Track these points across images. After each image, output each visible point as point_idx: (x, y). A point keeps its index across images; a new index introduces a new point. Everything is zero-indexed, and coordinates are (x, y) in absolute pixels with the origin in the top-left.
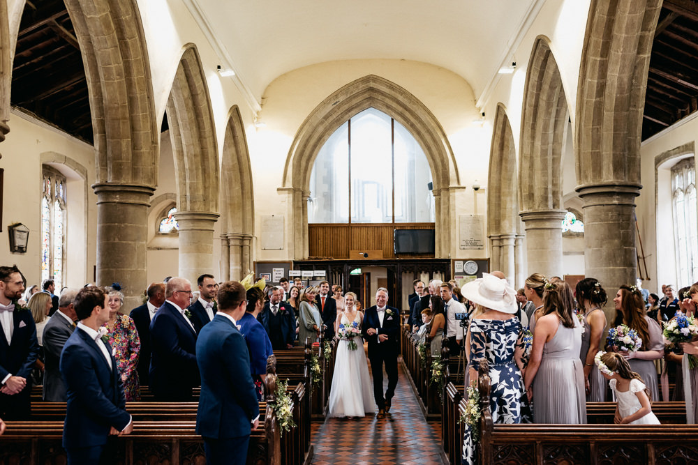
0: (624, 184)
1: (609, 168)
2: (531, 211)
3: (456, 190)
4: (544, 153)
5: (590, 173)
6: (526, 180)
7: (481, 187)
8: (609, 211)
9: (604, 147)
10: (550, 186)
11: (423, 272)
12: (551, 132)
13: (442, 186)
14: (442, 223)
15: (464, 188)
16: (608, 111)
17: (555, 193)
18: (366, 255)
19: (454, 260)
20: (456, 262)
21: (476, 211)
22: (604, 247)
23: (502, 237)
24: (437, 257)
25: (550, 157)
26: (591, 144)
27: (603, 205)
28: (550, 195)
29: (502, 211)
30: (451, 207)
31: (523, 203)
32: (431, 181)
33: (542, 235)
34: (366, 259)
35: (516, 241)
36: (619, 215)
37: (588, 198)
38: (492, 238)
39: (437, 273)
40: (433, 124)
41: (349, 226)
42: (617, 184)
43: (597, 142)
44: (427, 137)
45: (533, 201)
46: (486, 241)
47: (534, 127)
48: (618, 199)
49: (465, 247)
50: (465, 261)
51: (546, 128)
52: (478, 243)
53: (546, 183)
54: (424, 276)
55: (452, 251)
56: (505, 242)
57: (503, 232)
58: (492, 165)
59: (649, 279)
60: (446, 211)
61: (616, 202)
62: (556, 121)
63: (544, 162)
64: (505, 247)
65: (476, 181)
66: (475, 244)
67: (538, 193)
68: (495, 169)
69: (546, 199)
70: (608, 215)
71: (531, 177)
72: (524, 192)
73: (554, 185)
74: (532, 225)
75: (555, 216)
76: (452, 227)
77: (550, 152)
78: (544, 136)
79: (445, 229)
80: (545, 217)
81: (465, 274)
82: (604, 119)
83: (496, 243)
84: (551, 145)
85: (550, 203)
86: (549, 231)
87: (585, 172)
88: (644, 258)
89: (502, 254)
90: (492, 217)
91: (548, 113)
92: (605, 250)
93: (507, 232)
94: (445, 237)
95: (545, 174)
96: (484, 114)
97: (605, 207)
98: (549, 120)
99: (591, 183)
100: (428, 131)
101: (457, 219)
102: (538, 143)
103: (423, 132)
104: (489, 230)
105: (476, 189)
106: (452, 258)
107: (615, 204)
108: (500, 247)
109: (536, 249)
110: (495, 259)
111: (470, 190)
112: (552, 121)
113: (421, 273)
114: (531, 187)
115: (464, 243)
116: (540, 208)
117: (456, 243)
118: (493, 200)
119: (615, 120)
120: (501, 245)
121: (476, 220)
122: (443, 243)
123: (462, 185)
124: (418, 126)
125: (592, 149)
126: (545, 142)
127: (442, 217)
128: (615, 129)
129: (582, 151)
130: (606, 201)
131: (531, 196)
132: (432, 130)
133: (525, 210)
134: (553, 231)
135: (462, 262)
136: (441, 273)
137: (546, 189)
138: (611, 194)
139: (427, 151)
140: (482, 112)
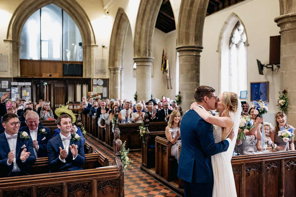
0: (198, 46)
1: (193, 39)
2: (140, 57)
3: (94, 47)
4: (146, 31)
5: (184, 41)
6: (137, 43)
7: (106, 46)
8: (192, 58)
9: (191, 30)
10: (147, 47)
11: (78, 84)
12: (150, 22)
13: (87, 45)
14: (87, 62)
15: (98, 46)
16: (194, 14)
17: (149, 50)
18: (50, 76)
19: (93, 79)
20: (94, 80)
21: (103, 56)
22: (189, 74)
23: (115, 69)
24: (84, 77)
25: (148, 34)
26: (185, 27)
27: (190, 55)
28: (147, 51)
29: (116, 58)
30: (92, 54)
31: (136, 54)
32: (81, 42)
33: (144, 68)
34: (51, 77)
35: (121, 71)
36: (196, 60)
37: (182, 52)
38: (110, 69)
39: (84, 84)
40: (84, 15)
41: (41, 61)
42: (196, 46)
43: (188, 27)
44: (81, 21)
45: (140, 53)
46: (107, 71)
47: (143, 20)
48: (195, 53)
49: (98, 73)
50: (98, 79)
51: (148, 21)
52: (104, 71)
53: (146, 45)
54: (78, 86)
55: (92, 75)
56: (117, 71)
57: (116, 67)
58: (113, 36)
59: (171, 88)
60: (89, 56)
61: (194, 54)
62: (152, 18)
63: (146, 36)
64: (116, 74)
65: (103, 43)
66: (102, 72)
67: (142, 49)
68: (113, 38)
69: (146, 52)
70: (191, 60)
71: (140, 42)
72: (136, 49)
73: (149, 46)
74: (139, 64)
75: (150, 60)
76: (92, 63)
77: (149, 31)
78: (147, 24)
79: (88, 64)
80: (146, 60)
81: (98, 85)
82: (192, 17)
83: (112, 72)
84: (149, 28)
85: (148, 54)
86: (147, 67)
87: (182, 40)
88: (170, 80)
89: (115, 76)
90: (111, 60)
91: (150, 14)
92: (189, 75)
93: (118, 67)
94: (88, 68)
95: (146, 41)
96: (108, 13)
97: (191, 56)
98: (150, 17)
99: (184, 45)
100: (82, 18)
101: (94, 60)
102: (144, 27)
103: (79, 18)
104: (109, 65)
105: (103, 47)
106: (92, 78)
107: (194, 55)
108: (114, 73)
109: (141, 74)
110: (112, 79)
111: (100, 47)
112: (151, 17)
113: (77, 84)
114: (139, 47)
115: (97, 71)
116: (144, 56)
117: (94, 71)
118: (112, 52)
119: (197, 18)
120: (115, 72)
121: (103, 61)
122: (87, 71)
123: (97, 44)
124: (76, 15)
125: (186, 30)
126: (147, 27)
127: (87, 59)
128: (196, 22)
129: (181, 31)
130: (191, 53)
131: (139, 51)
132: (83, 18)
133: (136, 57)
134: (149, 67)
135: (96, 80)
136: (87, 84)
137: (146, 48)
138: (193, 51)
139: (80, 27)
140: (107, 11)
